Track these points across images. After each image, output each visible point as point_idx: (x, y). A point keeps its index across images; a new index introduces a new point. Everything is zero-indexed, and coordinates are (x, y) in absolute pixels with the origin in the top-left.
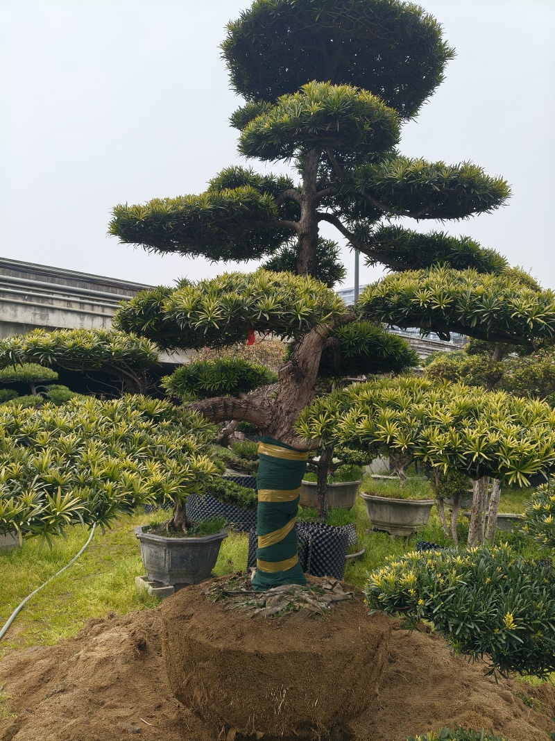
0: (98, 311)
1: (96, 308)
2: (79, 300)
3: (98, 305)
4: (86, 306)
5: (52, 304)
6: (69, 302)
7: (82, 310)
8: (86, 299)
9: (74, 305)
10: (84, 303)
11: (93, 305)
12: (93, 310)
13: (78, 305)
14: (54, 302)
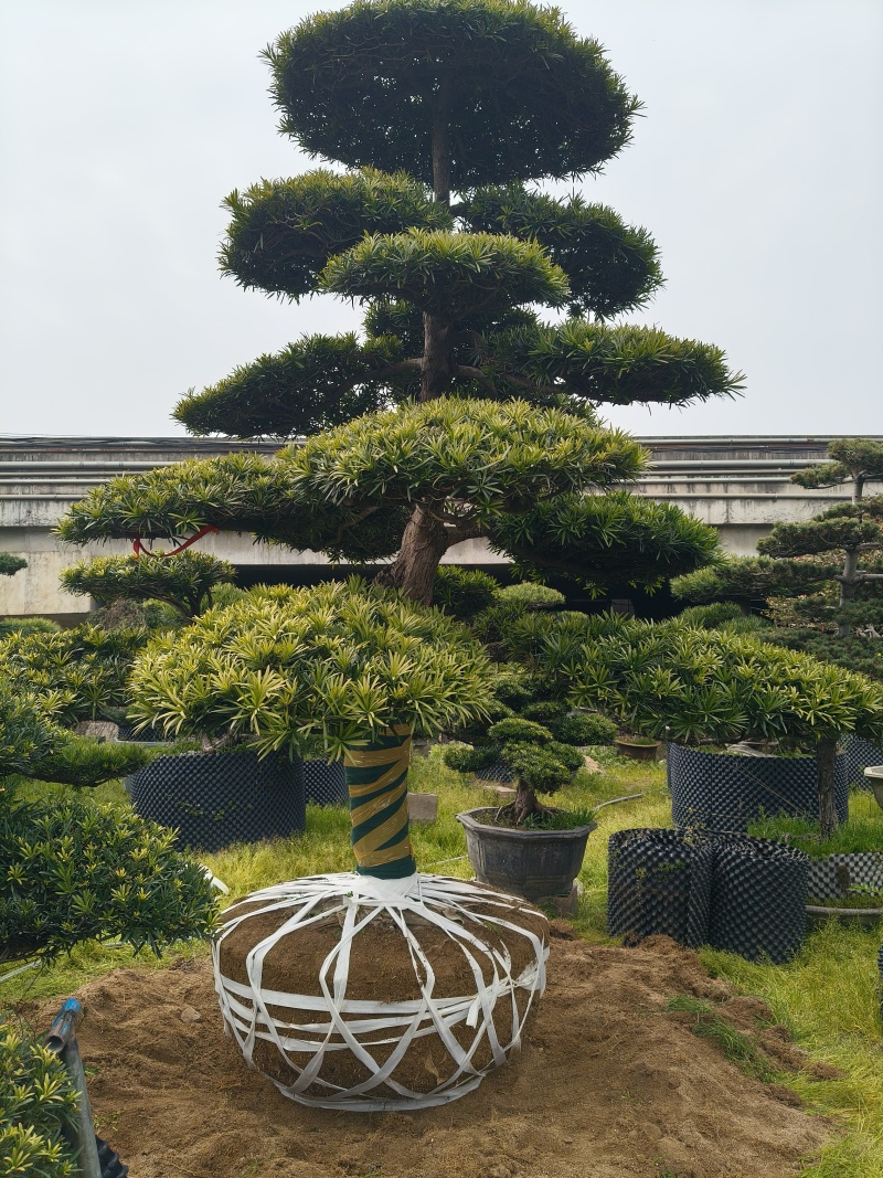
0: (717, 491)
1: (714, 488)
2: (685, 479)
3: (718, 483)
4: (698, 487)
5: (645, 492)
6: (670, 484)
7: (692, 494)
8: (698, 475)
9: (677, 488)
10: (693, 483)
11: (708, 484)
12: (709, 491)
13: (685, 486)
14: (648, 488)
